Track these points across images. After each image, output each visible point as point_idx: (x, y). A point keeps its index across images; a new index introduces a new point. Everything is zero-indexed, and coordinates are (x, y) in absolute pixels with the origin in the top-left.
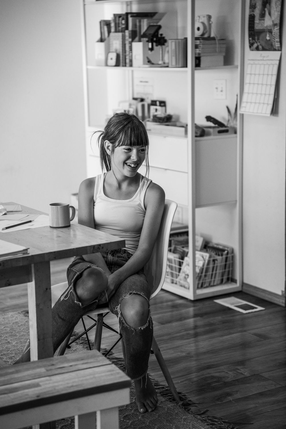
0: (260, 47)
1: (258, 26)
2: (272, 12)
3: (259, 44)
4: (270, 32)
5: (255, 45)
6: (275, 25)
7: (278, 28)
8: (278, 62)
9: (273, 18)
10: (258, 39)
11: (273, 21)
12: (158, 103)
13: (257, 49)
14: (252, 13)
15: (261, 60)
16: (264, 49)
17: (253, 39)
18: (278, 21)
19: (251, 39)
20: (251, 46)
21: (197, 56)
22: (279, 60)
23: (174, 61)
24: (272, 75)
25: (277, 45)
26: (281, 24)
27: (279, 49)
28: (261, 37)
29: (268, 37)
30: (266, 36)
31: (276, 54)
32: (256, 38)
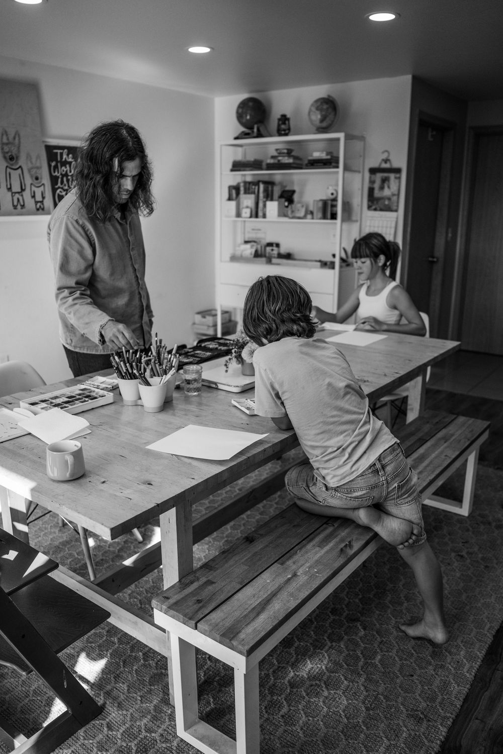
0: (378, 209)
1: (377, 194)
2: (391, 186)
3: (377, 206)
4: (389, 199)
5: (374, 207)
7: (397, 197)
8: (395, 219)
9: (392, 190)
10: (377, 203)
11: (392, 192)
12: (274, 245)
13: (375, 210)
14: (372, 186)
15: (380, 217)
16: (381, 210)
17: (372, 203)
18: (396, 193)
19: (370, 202)
20: (369, 207)
21: (335, 212)
22: (397, 218)
23: (320, 215)
24: (391, 228)
25: (395, 208)
26: (398, 195)
27: (396, 211)
28: (380, 202)
29: (387, 202)
30: (385, 201)
31: (394, 214)
32: (375, 202)
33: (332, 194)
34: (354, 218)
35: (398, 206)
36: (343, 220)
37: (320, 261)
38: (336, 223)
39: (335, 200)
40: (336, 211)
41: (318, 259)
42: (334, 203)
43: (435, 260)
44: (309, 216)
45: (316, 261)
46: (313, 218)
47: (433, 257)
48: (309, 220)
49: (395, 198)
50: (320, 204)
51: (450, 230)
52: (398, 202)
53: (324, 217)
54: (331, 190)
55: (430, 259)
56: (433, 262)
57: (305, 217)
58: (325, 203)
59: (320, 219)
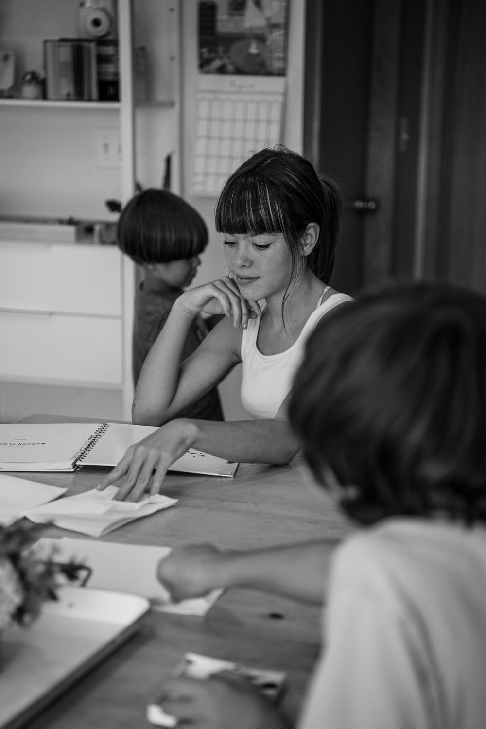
0: (230, 68)
1: (225, 23)
3: (226, 61)
4: (261, 39)
5: (217, 63)
6: (273, 26)
7: (282, 32)
8: (280, 98)
9: (268, 13)
10: (226, 52)
11: (268, 19)
13: (222, 70)
15: (235, 93)
16: (239, 71)
17: (211, 51)
18: (280, 20)
19: (204, 50)
20: (204, 65)
21: (110, 78)
22: (285, 94)
23: (67, 87)
24: (269, 122)
25: (277, 65)
26: (286, 26)
27: (282, 73)
28: (235, 47)
29: (253, 50)
30: (248, 46)
31: (274, 84)
32: (221, 49)
33: (96, 23)
34: (161, 95)
35: (285, 59)
36: (137, 103)
37: (71, 222)
38: (117, 111)
39: (109, 40)
40: (117, 75)
41: (66, 216)
42: (109, 50)
43: (372, 205)
44: (30, 90)
45: (61, 222)
46: (44, 96)
47: (364, 199)
48: (28, 102)
49: (276, 36)
50: (66, 54)
51: (404, 123)
52: (286, 49)
53: (79, 94)
54: (90, 12)
55: (359, 204)
56: (363, 213)
57: (14, 93)
58: (78, 48)
59: (68, 98)
